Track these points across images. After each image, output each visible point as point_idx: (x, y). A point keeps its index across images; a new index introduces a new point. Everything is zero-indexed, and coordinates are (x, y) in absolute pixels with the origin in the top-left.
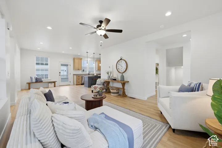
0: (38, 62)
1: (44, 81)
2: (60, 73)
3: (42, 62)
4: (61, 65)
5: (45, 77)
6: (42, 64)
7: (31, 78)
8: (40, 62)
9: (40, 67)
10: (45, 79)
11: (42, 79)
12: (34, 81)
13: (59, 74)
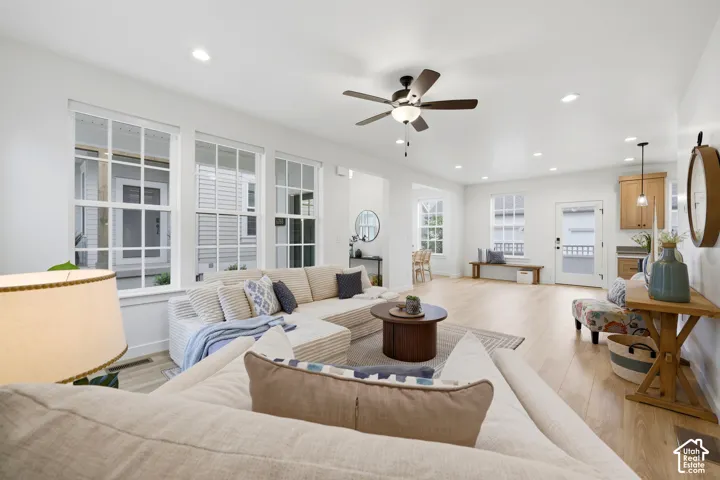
0: (499, 211)
1: (508, 263)
2: (558, 239)
3: (508, 210)
4: (565, 212)
5: (514, 251)
6: (510, 215)
7: (480, 252)
8: (504, 211)
9: (504, 222)
10: (513, 256)
11: (505, 256)
12: (484, 260)
13: (553, 244)
